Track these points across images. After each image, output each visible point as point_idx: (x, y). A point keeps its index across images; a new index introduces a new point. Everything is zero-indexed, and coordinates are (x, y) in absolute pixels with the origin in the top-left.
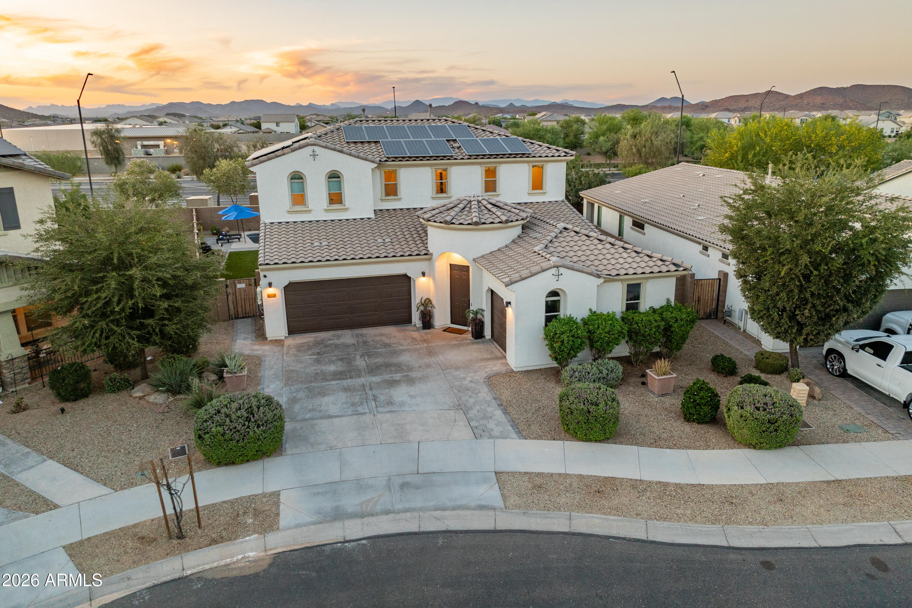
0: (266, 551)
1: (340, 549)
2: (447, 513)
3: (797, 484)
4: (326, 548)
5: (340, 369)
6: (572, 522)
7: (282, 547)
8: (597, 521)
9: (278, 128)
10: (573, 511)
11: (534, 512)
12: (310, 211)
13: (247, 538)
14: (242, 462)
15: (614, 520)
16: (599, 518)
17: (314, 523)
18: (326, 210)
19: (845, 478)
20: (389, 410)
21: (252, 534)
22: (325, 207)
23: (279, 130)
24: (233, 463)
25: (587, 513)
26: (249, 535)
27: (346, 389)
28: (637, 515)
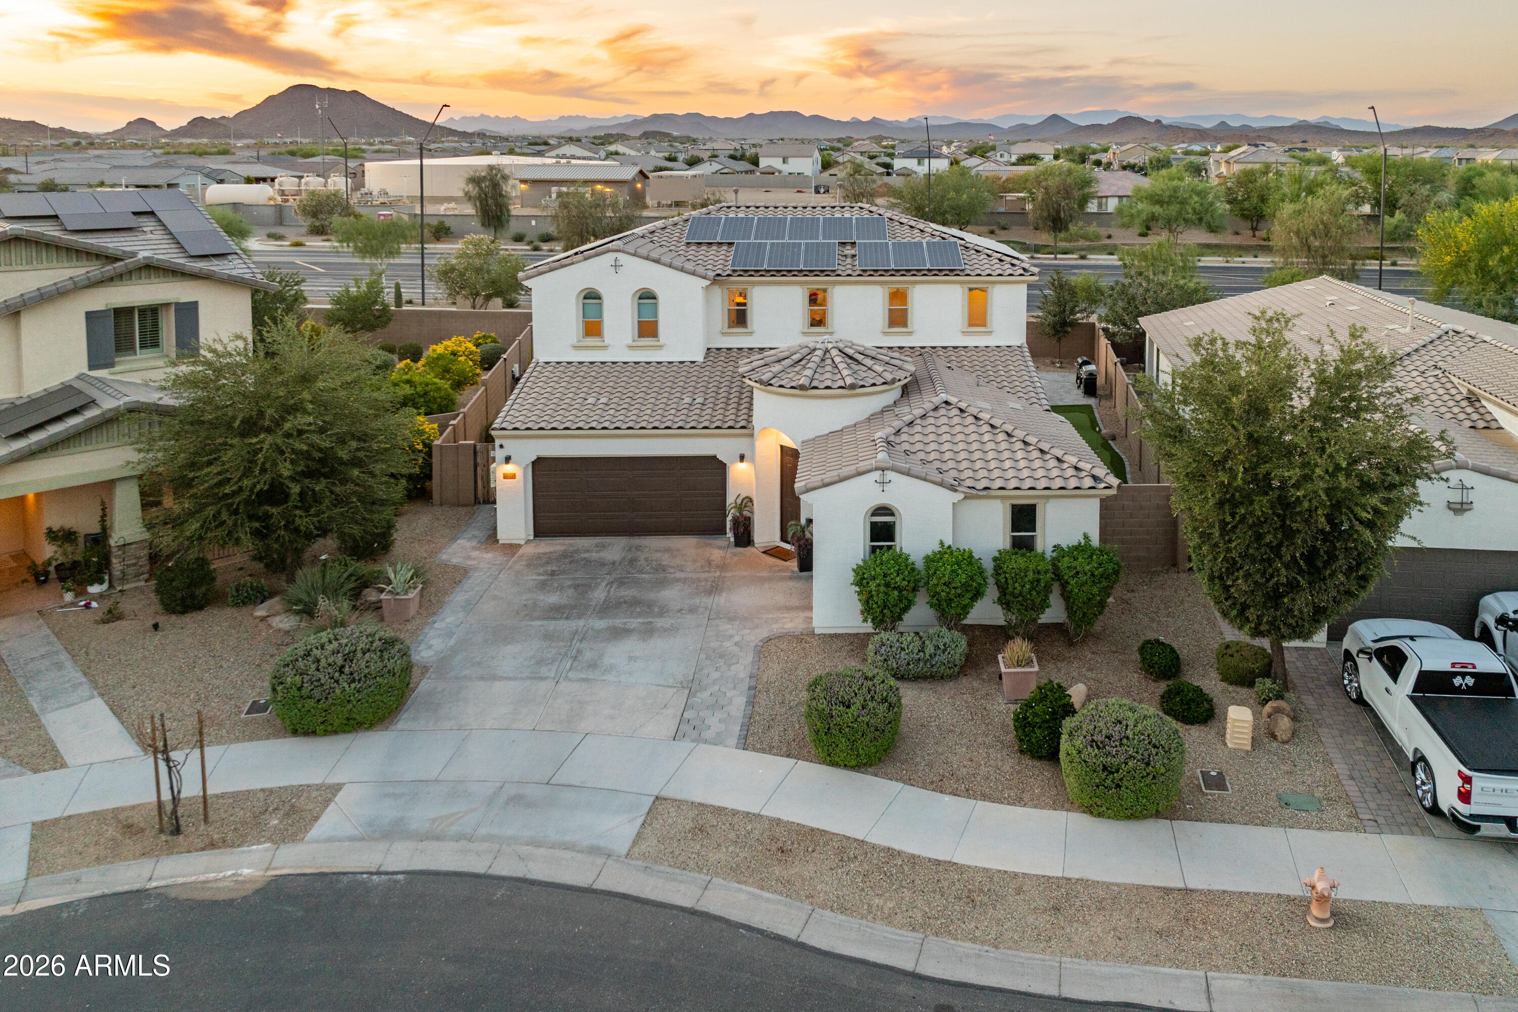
0: (267, 869)
1: (363, 883)
2: (542, 851)
3: (1108, 886)
4: (345, 879)
5: (564, 601)
6: (706, 893)
7: (291, 867)
8: (743, 897)
9: (785, 166)
10: (717, 875)
11: (662, 868)
12: (605, 347)
13: (254, 847)
14: (326, 733)
15: (768, 900)
16: (749, 893)
17: (352, 839)
18: (630, 347)
19: (1200, 887)
20: (583, 676)
21: (265, 842)
22: (630, 342)
23: (786, 169)
24: (314, 733)
25: (738, 882)
26: (259, 843)
27: (548, 637)
28: (807, 897)
